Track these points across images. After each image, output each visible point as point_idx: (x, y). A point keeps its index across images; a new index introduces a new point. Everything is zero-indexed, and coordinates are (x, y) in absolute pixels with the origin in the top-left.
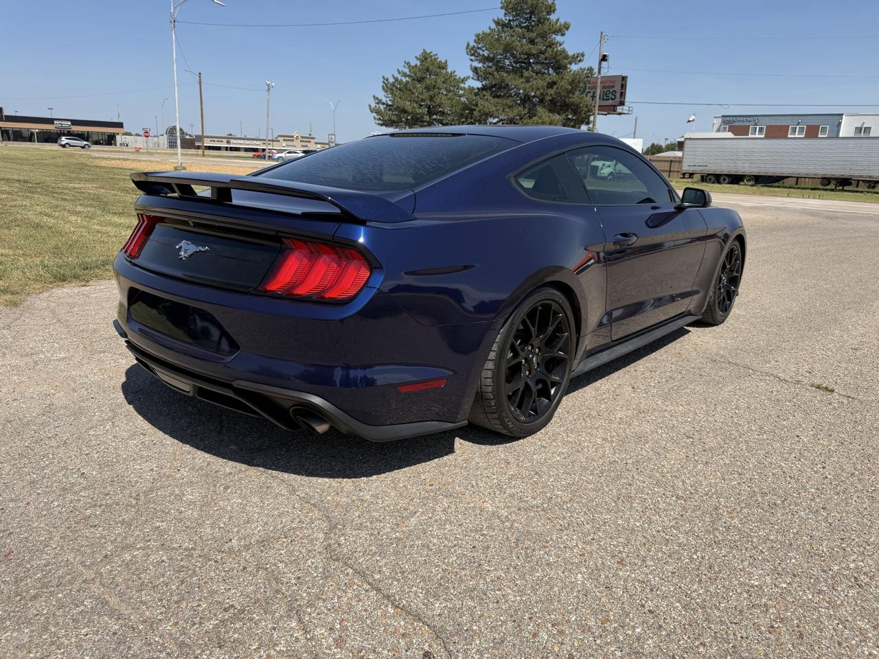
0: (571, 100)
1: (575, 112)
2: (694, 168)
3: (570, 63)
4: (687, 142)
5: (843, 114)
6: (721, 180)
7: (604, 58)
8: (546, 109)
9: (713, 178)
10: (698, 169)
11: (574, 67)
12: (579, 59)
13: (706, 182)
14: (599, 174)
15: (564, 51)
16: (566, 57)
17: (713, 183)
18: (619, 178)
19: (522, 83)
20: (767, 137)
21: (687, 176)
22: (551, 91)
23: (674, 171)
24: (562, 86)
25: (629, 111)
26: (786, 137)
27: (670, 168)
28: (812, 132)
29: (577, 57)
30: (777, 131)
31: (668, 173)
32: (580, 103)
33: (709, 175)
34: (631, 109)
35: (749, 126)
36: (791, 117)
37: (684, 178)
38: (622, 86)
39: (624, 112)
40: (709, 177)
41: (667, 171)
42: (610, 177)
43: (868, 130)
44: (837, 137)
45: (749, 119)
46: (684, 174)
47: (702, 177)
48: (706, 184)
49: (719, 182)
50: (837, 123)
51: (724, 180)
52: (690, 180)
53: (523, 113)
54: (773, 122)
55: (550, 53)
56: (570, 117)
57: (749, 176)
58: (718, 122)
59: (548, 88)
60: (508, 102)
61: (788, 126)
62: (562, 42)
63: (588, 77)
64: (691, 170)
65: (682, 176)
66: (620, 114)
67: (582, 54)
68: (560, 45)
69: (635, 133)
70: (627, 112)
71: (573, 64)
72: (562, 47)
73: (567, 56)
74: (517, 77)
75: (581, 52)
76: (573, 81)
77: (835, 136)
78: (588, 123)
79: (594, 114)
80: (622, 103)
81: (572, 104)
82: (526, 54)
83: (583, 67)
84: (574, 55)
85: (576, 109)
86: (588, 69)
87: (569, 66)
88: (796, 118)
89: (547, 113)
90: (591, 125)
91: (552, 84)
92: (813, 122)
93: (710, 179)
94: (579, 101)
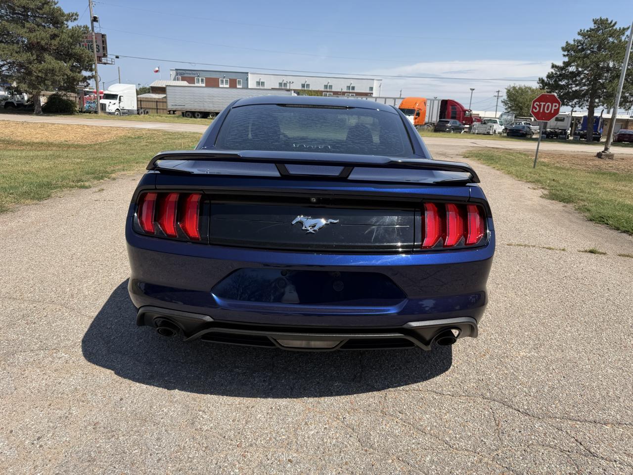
0: (74, 51)
1: (78, 61)
2: (177, 107)
3: (67, 20)
4: (167, 88)
5: (248, 73)
6: (196, 115)
7: (95, 19)
8: (53, 56)
9: (190, 114)
10: (179, 108)
11: (71, 25)
12: (74, 17)
13: (186, 117)
14: (107, 110)
15: (60, 9)
16: (63, 15)
17: (191, 117)
18: (124, 113)
19: (26, 32)
20: (207, 86)
21: (172, 112)
22: (53, 42)
23: (160, 109)
24: (64, 39)
25: (112, 62)
26: (218, 86)
27: (157, 106)
28: (233, 84)
29: (72, 16)
30: (212, 83)
31: (156, 110)
32: (83, 54)
33: (187, 112)
34: (113, 60)
35: (194, 78)
36: (219, 73)
37: (170, 114)
38: (103, 42)
39: (109, 62)
40: (187, 113)
41: (155, 109)
42: (117, 113)
43: (263, 83)
44: (247, 88)
45: (193, 72)
46: (170, 111)
47: (183, 113)
48: (187, 118)
49: (195, 117)
50: (246, 79)
51: (198, 115)
52: (173, 115)
53: (32, 58)
54: (209, 75)
55: (48, 9)
56: (74, 64)
57: (212, 113)
58: (173, 73)
59: (51, 39)
60: (16, 48)
61: (219, 79)
62: (56, 2)
63: (85, 33)
64: (174, 108)
65: (168, 113)
66: (105, 64)
67: (76, 14)
68: (55, 4)
69: (119, 79)
70: (111, 63)
71: (70, 21)
72: (57, 5)
73: (63, 13)
74: (19, 27)
75: (75, 12)
76: (72, 35)
77: (246, 87)
78: (91, 70)
79: (94, 63)
80: (105, 56)
81: (75, 54)
82: (24, 7)
83: (79, 25)
84: (69, 14)
85: (79, 59)
86: (84, 27)
87: (65, 22)
88: (222, 73)
89: (55, 60)
90: (94, 72)
91: (54, 36)
92: (233, 77)
93: (188, 115)
94: (81, 52)
